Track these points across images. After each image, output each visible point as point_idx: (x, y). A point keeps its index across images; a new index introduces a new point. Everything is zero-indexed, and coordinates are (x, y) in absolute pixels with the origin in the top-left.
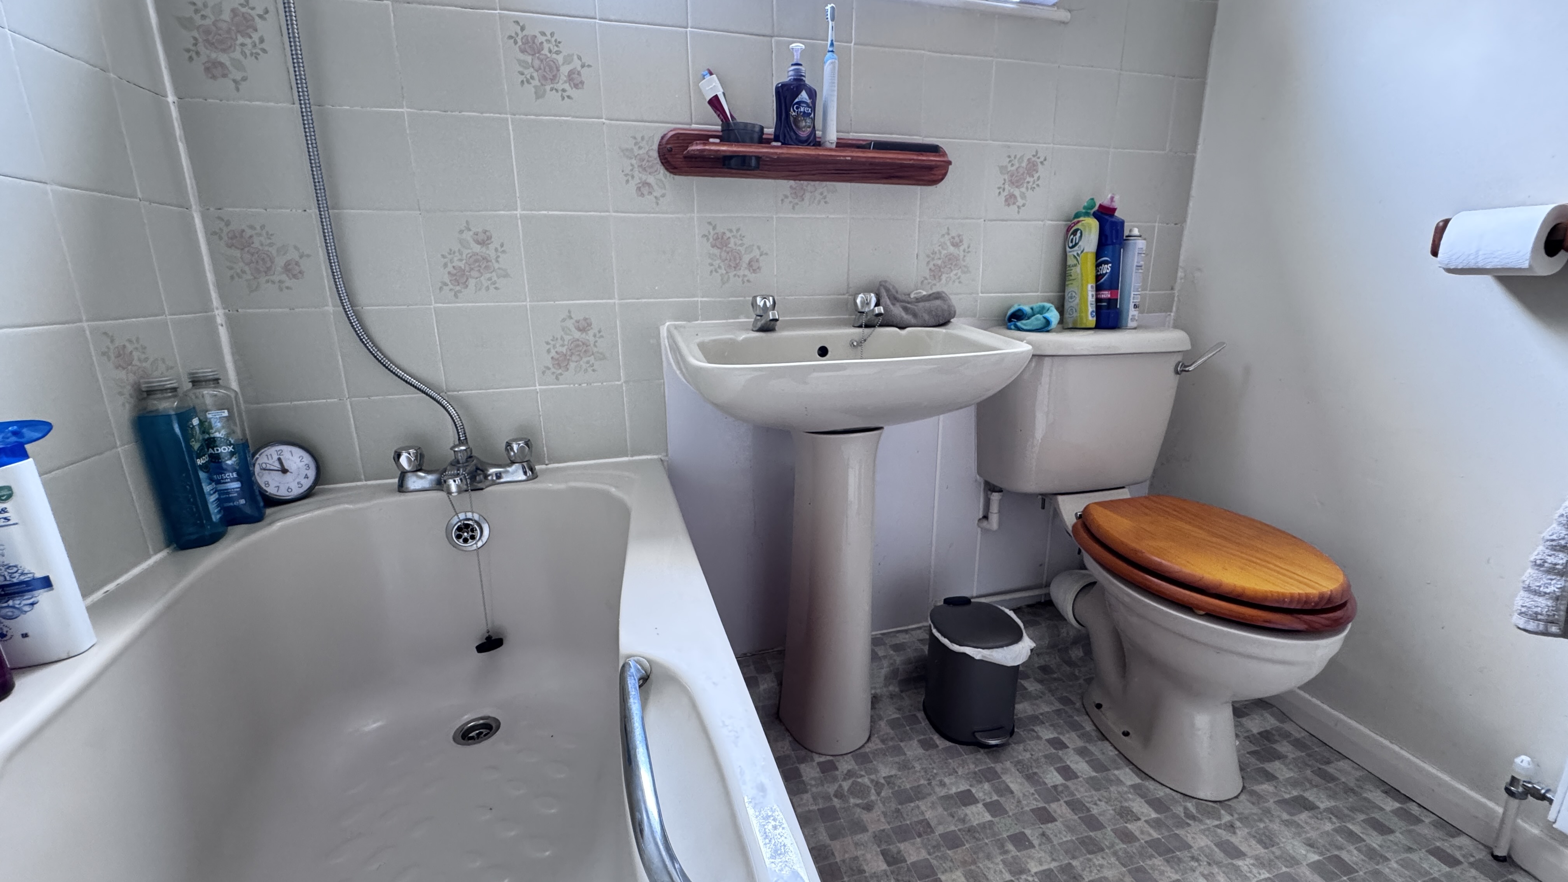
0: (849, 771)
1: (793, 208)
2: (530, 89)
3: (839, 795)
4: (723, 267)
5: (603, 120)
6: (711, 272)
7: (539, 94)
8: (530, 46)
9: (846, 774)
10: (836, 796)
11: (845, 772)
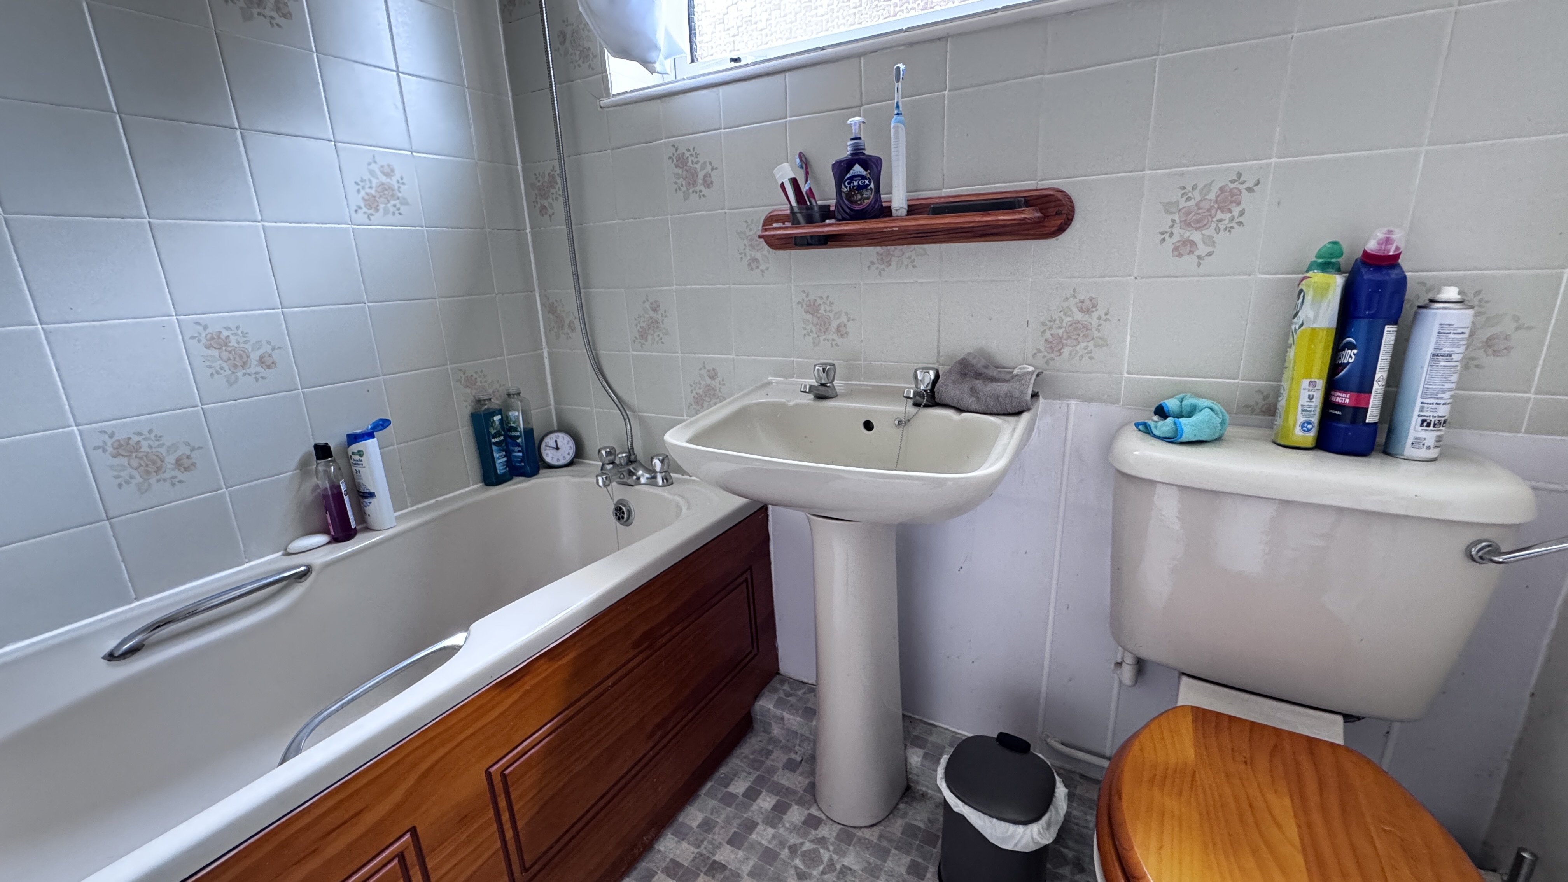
0: (823, 838)
1: (880, 274)
2: (681, 194)
3: (793, 849)
4: (814, 331)
5: (726, 210)
6: (805, 335)
7: (686, 197)
8: (681, 161)
9: (817, 839)
10: (790, 848)
11: (820, 836)
